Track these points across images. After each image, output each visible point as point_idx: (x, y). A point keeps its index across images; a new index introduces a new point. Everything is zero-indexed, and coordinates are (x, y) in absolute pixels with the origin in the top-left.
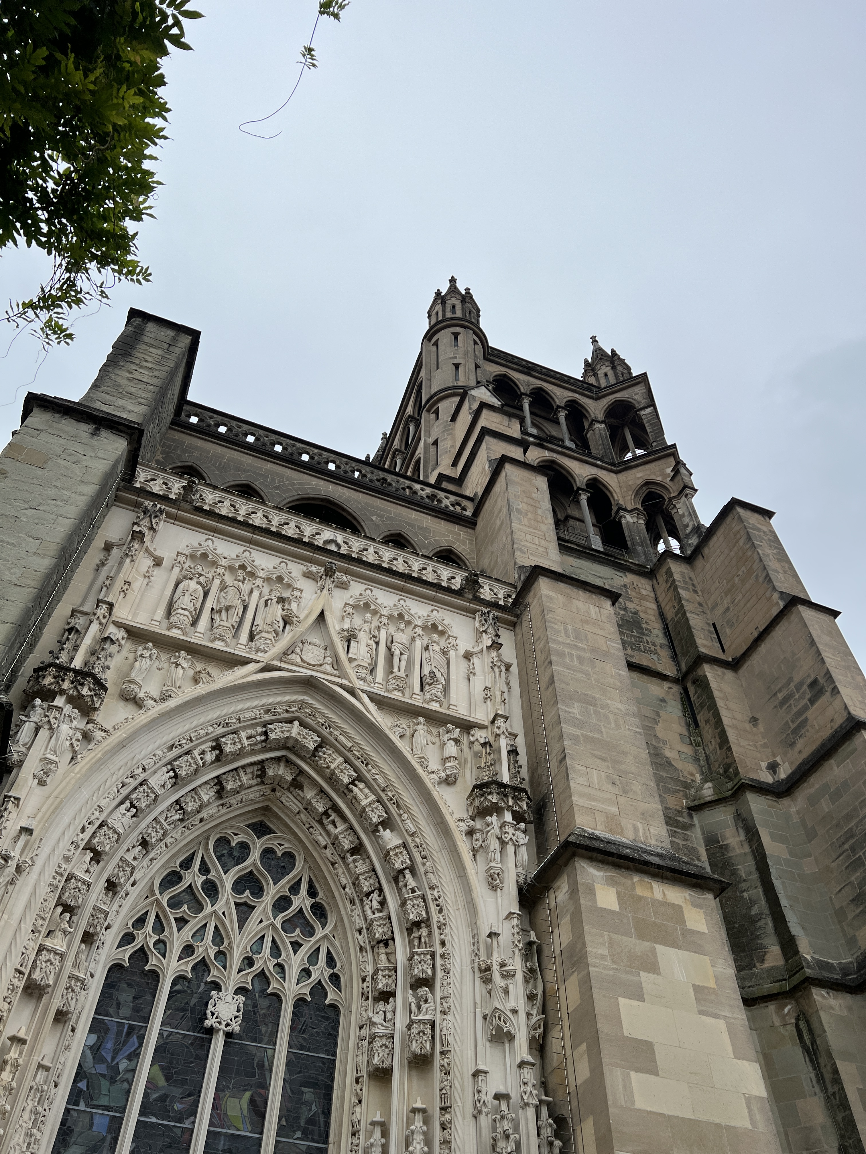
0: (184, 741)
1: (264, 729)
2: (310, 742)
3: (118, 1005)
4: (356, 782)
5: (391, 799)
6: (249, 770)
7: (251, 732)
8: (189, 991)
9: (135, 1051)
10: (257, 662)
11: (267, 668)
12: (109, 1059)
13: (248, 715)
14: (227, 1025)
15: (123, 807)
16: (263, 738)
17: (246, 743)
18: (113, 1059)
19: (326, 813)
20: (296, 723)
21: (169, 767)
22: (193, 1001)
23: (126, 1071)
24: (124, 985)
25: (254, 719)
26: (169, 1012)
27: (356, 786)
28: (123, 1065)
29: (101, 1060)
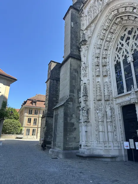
2: (116, 12)
3: (118, 68)
7: (107, 23)
11: (101, 11)
13: (104, 21)
14: (131, 61)
16: (110, 20)
17: (107, 24)
26: (124, 65)
27: (126, 9)
28: (121, 75)
29: (118, 76)
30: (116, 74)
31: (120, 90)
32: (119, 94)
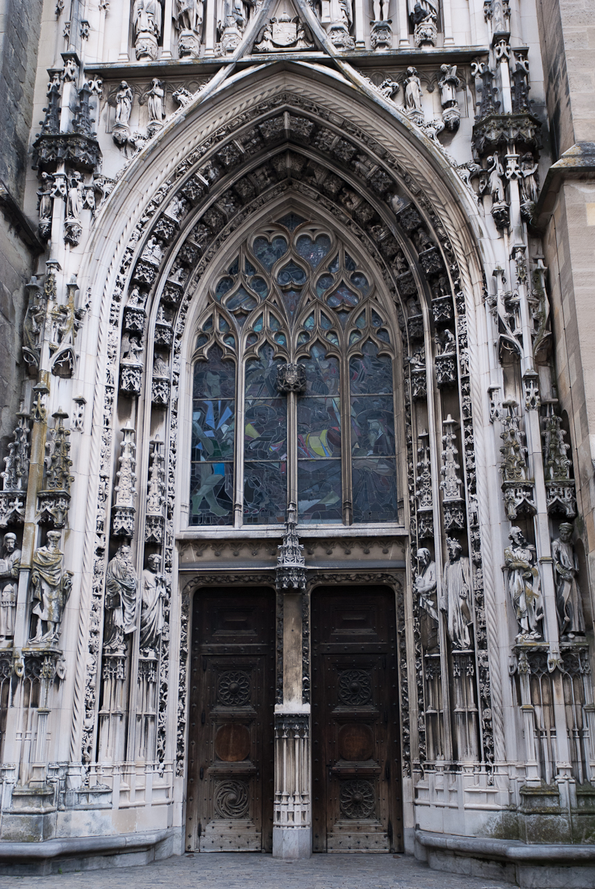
0: (184, 168)
1: (257, 130)
2: (304, 129)
3: (209, 388)
4: (358, 156)
5: (393, 165)
6: (258, 173)
7: (244, 137)
8: (261, 368)
9: (230, 417)
10: (226, 64)
11: (239, 67)
12: (213, 426)
13: (235, 122)
14: (295, 387)
15: (150, 242)
16: (259, 139)
17: (243, 149)
18: (216, 425)
19: (340, 192)
20: (286, 114)
21: (180, 194)
22: (266, 376)
23: (228, 432)
24: (209, 374)
25: (243, 124)
26: (249, 386)
27: (358, 160)
28: (224, 428)
29: (208, 428)
30: (198, 415)
31: (204, 505)
32: (194, 521)
